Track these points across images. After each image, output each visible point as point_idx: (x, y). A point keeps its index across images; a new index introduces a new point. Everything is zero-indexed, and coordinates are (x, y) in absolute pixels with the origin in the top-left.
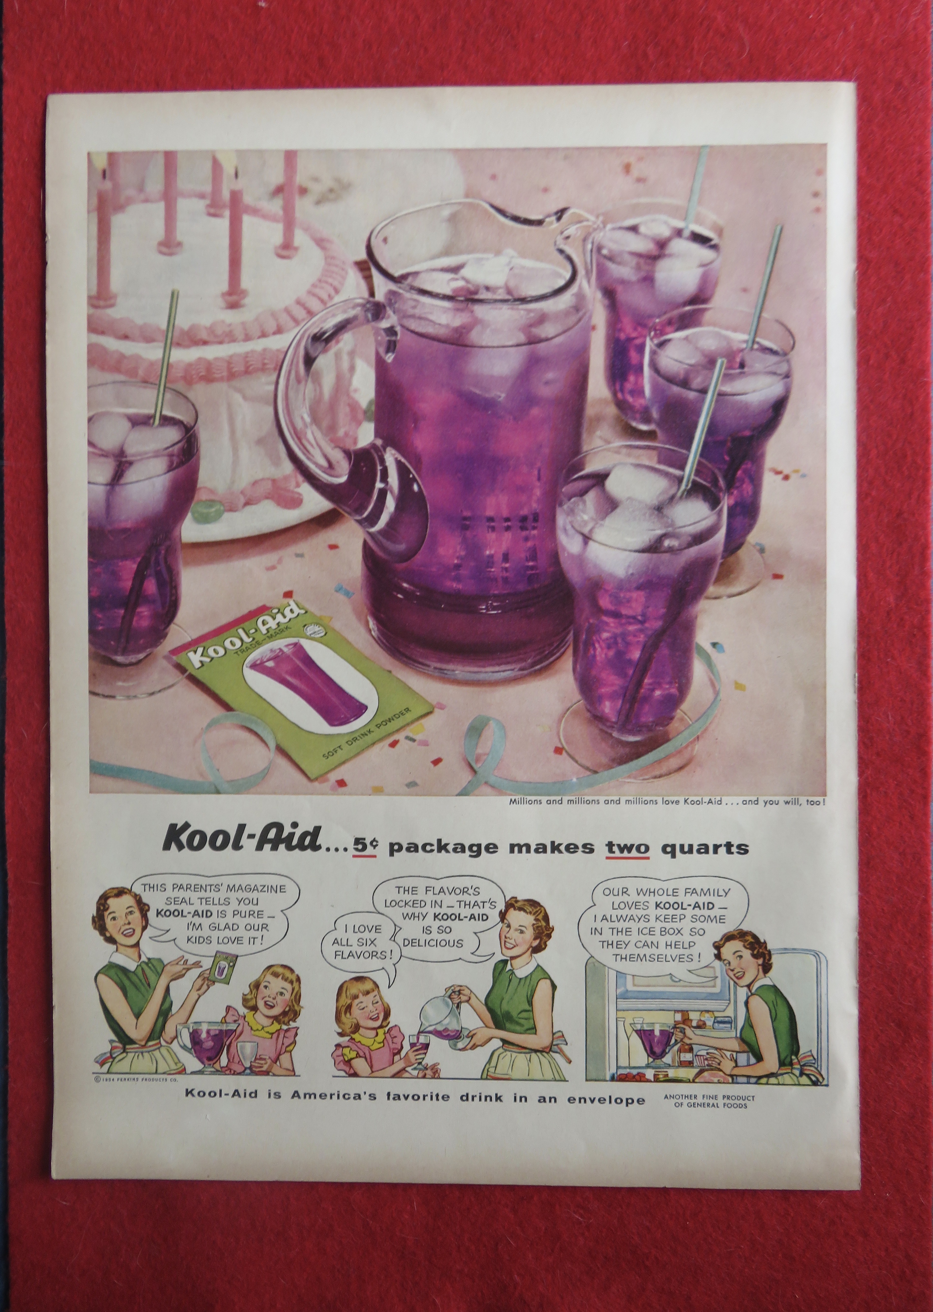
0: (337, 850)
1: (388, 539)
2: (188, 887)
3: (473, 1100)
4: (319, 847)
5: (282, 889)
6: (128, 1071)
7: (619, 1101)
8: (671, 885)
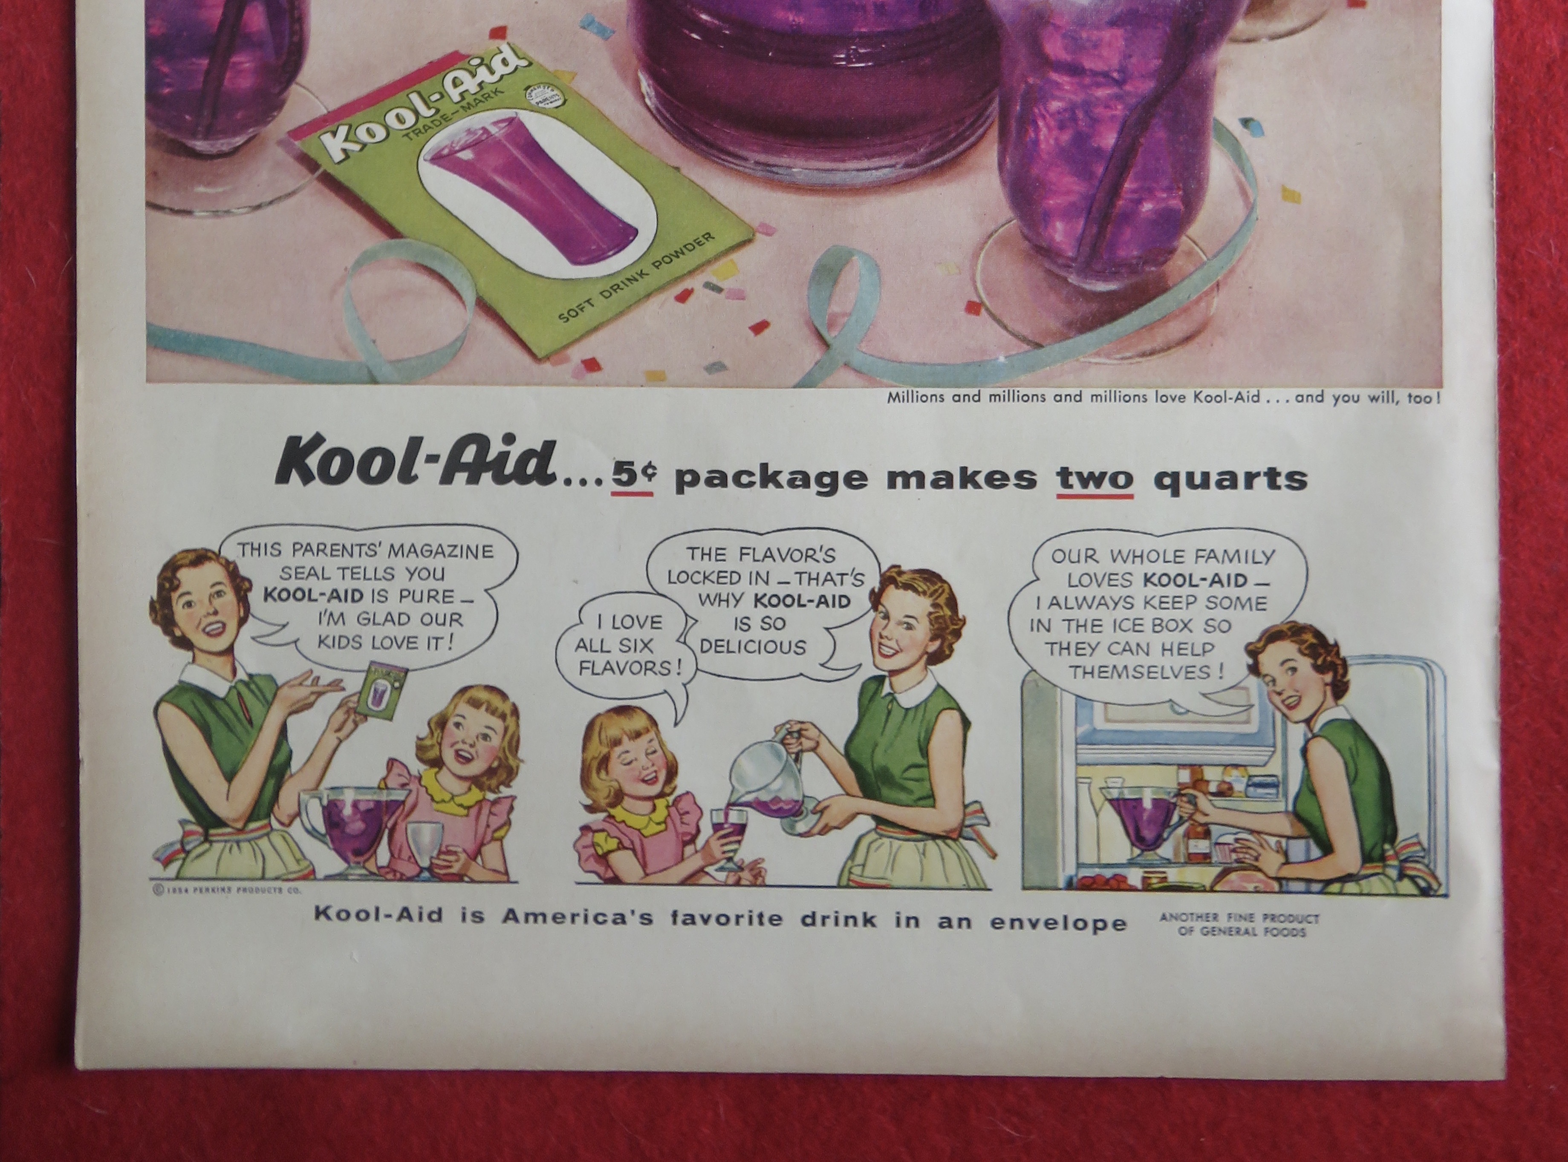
0: (583, 482)
2: (321, 549)
3: (824, 924)
4: (552, 478)
5: (486, 551)
6: (213, 875)
7: (1080, 924)
8: (1170, 545)
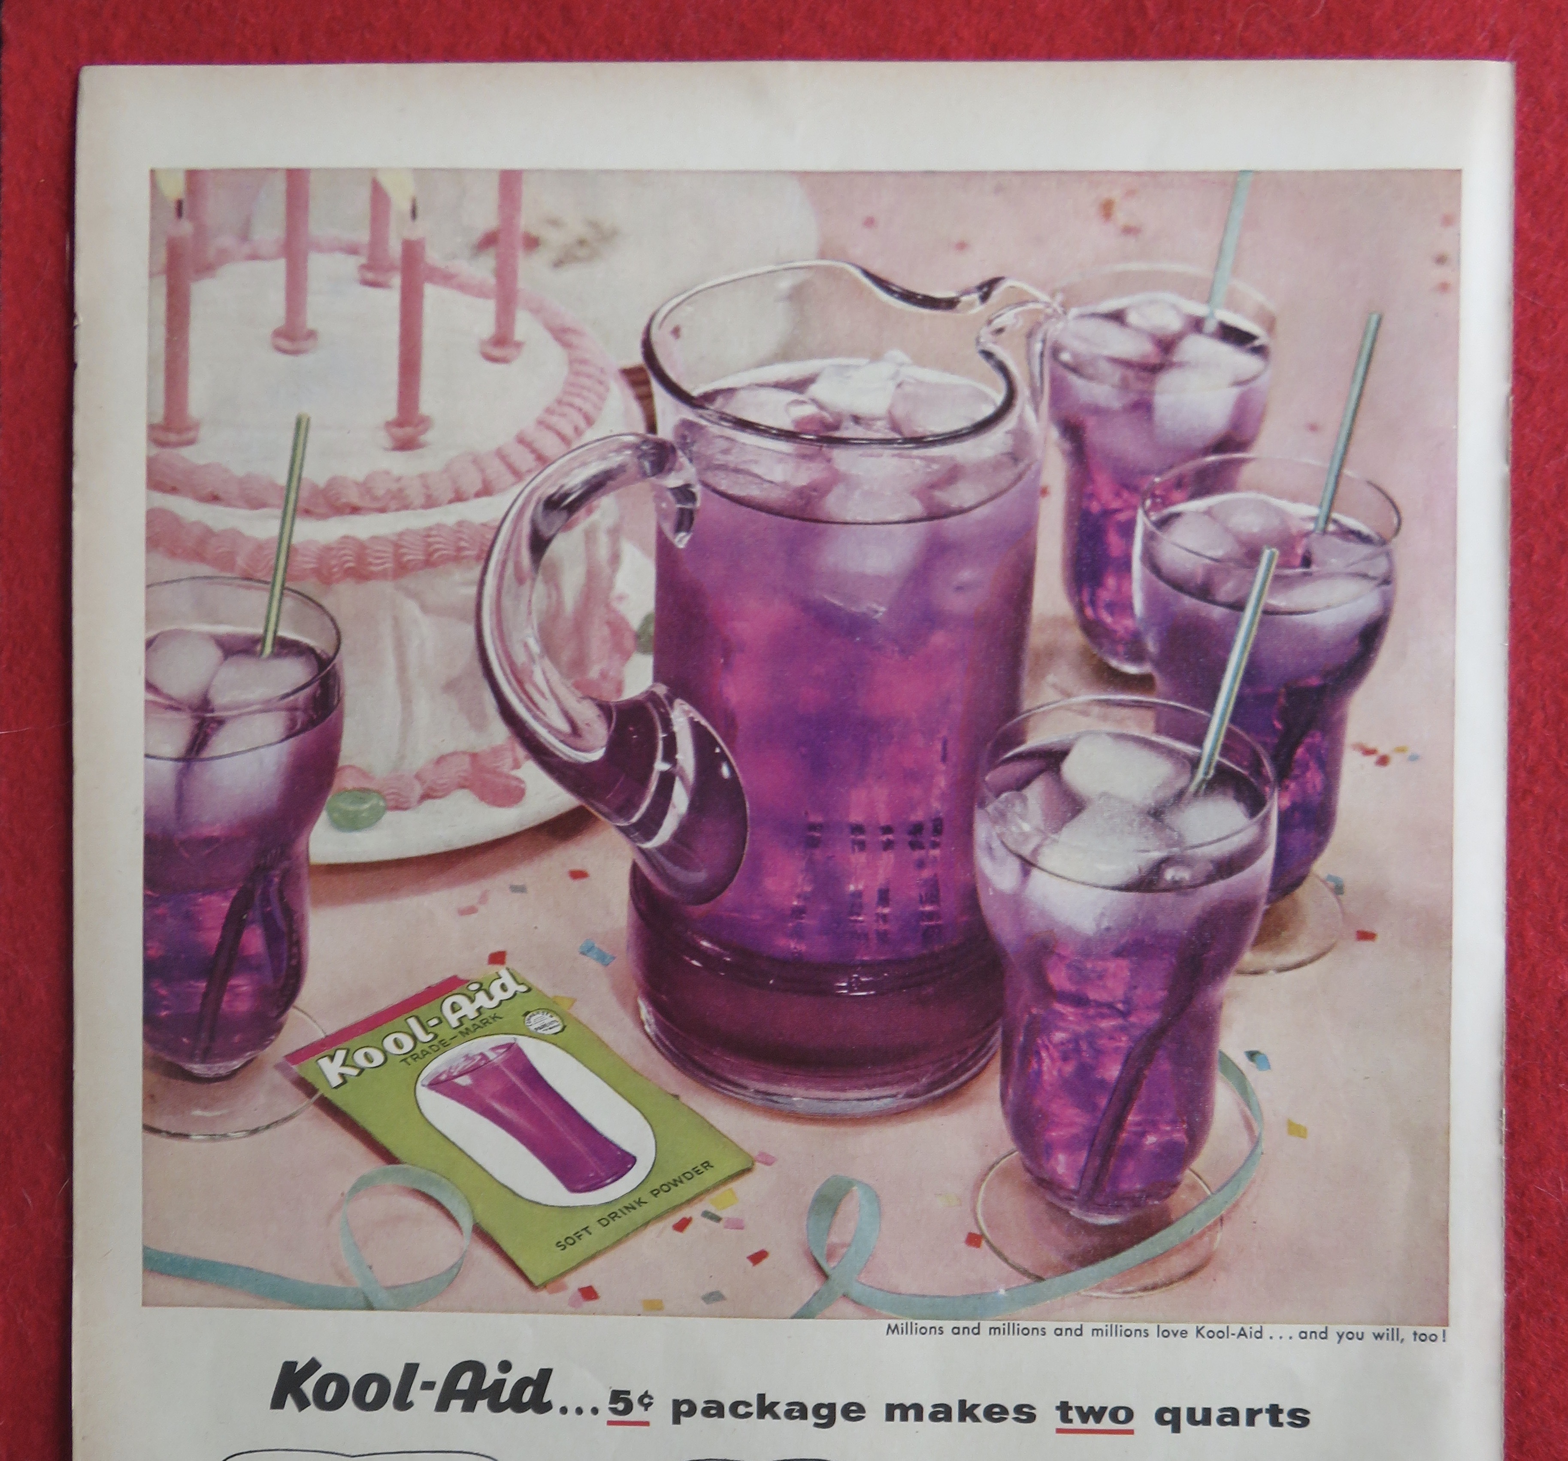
0: (579, 1411)
1: (676, 863)
4: (548, 1407)
